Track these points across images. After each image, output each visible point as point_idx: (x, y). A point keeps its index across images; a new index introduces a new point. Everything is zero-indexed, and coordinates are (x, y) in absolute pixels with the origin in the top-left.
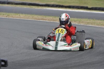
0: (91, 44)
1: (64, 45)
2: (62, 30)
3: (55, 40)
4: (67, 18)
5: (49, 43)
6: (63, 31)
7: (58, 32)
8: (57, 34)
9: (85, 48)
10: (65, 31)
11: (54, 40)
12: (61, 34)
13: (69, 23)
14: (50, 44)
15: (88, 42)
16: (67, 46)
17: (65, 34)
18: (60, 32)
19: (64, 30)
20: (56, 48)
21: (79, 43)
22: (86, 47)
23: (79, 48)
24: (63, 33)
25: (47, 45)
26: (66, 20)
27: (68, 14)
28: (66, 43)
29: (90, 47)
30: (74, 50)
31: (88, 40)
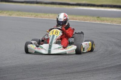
0: (90, 47)
1: (59, 48)
2: (56, 31)
3: (49, 42)
4: (65, 18)
5: (41, 46)
6: (57, 33)
7: (52, 34)
8: (50, 36)
9: (82, 51)
10: (60, 33)
11: (47, 43)
12: (56, 35)
13: (67, 24)
14: (43, 47)
15: (87, 44)
16: (61, 49)
17: (60, 35)
18: (54, 34)
19: (59, 31)
20: (49, 51)
21: (75, 45)
22: (84, 50)
23: (75, 51)
24: (58, 35)
25: (40, 48)
26: (64, 20)
27: (66, 14)
28: (60, 46)
29: (90, 50)
30: (69, 53)
31: (86, 43)
